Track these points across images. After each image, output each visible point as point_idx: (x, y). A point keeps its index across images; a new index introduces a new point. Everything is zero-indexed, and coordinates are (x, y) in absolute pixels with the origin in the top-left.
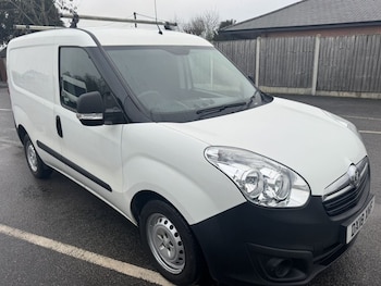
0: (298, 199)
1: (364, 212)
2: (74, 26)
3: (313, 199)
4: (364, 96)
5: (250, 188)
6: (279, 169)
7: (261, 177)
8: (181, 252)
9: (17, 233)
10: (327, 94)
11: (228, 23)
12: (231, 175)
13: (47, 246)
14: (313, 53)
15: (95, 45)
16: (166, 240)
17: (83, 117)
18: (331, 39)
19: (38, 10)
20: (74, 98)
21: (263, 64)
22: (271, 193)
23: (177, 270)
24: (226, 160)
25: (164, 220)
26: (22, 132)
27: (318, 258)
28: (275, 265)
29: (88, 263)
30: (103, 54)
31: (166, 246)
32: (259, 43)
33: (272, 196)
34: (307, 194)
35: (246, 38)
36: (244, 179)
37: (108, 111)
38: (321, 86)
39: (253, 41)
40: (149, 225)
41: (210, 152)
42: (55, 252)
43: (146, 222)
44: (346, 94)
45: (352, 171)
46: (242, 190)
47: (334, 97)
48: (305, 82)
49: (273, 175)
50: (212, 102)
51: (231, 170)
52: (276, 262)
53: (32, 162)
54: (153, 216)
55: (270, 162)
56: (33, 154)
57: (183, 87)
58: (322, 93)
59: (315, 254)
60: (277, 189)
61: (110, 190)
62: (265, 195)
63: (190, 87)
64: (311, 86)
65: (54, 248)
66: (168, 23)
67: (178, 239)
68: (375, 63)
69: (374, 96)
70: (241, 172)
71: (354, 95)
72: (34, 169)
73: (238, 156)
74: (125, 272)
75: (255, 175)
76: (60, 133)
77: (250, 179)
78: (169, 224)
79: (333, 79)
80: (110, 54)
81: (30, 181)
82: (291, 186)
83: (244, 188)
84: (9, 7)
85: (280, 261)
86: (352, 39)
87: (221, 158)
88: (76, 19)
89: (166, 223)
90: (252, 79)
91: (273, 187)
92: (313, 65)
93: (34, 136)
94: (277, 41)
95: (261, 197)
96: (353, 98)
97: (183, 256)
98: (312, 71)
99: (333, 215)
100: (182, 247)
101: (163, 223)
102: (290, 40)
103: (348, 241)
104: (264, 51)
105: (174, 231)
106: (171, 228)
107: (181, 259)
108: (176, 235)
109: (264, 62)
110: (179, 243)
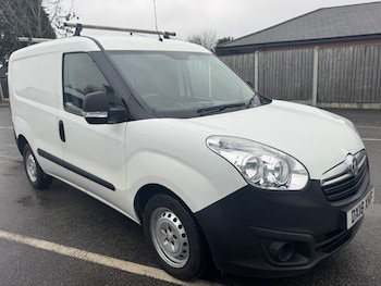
0: (298, 183)
1: (364, 200)
2: (77, 34)
3: (312, 183)
4: (366, 106)
5: (251, 173)
6: (278, 156)
7: (261, 163)
8: (185, 244)
9: (18, 238)
11: (225, 40)
12: (232, 161)
13: (49, 248)
14: (312, 64)
15: (99, 49)
16: (170, 234)
17: (89, 115)
18: (329, 51)
19: (34, 30)
21: (261, 77)
22: (271, 178)
23: (181, 263)
25: (167, 214)
26: (22, 142)
27: (320, 244)
28: (277, 248)
29: (91, 263)
31: (170, 240)
32: (257, 56)
33: (272, 181)
34: (306, 178)
35: (243, 53)
36: (244, 164)
37: (112, 109)
38: (322, 97)
39: (251, 55)
40: (153, 221)
43: (149, 218)
46: (243, 174)
47: (335, 109)
48: (305, 94)
49: (272, 161)
50: (212, 104)
51: (231, 156)
52: (278, 246)
53: (32, 173)
54: (160, 209)
56: (33, 163)
58: (323, 105)
59: (317, 239)
60: (277, 175)
61: (113, 189)
62: (265, 180)
63: (189, 95)
64: (311, 98)
66: (167, 33)
67: (182, 231)
68: (375, 71)
69: (376, 106)
70: (242, 157)
71: (355, 106)
72: (33, 179)
74: (129, 270)
75: (255, 161)
76: (63, 137)
77: (252, 165)
78: (173, 216)
79: (333, 90)
81: (28, 191)
82: (290, 171)
83: (245, 172)
84: (6, 27)
85: (282, 244)
86: (350, 50)
87: (223, 146)
88: (79, 28)
89: (170, 216)
90: (251, 84)
91: (273, 172)
92: (312, 77)
93: (35, 145)
94: (277, 54)
95: (262, 181)
96: (354, 109)
97: (187, 248)
98: (312, 83)
99: (332, 201)
100: (186, 239)
101: (166, 216)
102: (289, 53)
103: (349, 228)
104: (263, 65)
105: (178, 223)
106: (175, 220)
107: (185, 251)
108: (180, 227)
109: (263, 75)
110: (183, 236)
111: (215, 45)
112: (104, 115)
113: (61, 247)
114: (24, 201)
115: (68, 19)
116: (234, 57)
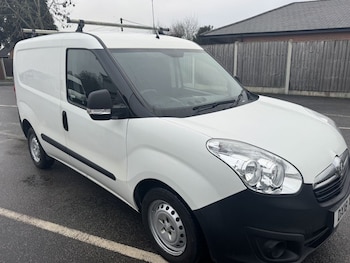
0: (291, 187)
1: (348, 199)
2: (80, 30)
3: (306, 187)
4: (332, 95)
5: (249, 176)
6: (274, 160)
7: (259, 167)
8: (182, 236)
9: (25, 219)
10: (299, 93)
11: (206, 29)
12: (232, 165)
13: (54, 230)
14: (286, 56)
15: (102, 48)
16: (168, 225)
17: (93, 112)
18: (302, 44)
19: (34, 15)
20: (79, 95)
22: (268, 181)
23: (178, 252)
24: (226, 152)
25: (165, 206)
26: (26, 126)
27: (308, 241)
28: (271, 247)
29: (94, 246)
30: (109, 56)
31: (167, 230)
32: (237, 47)
33: (268, 184)
34: (300, 182)
35: (224, 42)
36: (244, 168)
37: (115, 107)
38: (294, 86)
39: (232, 45)
40: (151, 210)
41: (211, 144)
42: (62, 236)
43: (148, 208)
44: (316, 94)
45: (337, 162)
46: (243, 178)
47: (305, 96)
48: (279, 82)
49: (269, 166)
50: (205, 100)
51: (232, 160)
52: (272, 244)
53: (35, 154)
54: (155, 202)
55: (266, 153)
56: (37, 146)
57: (174, 86)
58: (294, 92)
59: (307, 237)
61: (114, 178)
62: (262, 183)
63: (180, 86)
64: (284, 86)
65: (61, 232)
66: (161, 28)
67: (180, 223)
68: (342, 64)
69: (341, 95)
70: (241, 162)
71: (323, 94)
72: (37, 160)
73: (237, 148)
75: (253, 165)
76: (66, 126)
77: (249, 169)
78: (171, 209)
79: (304, 80)
80: (115, 56)
81: (32, 171)
82: (284, 175)
83: (244, 176)
84: (8, 12)
85: (275, 243)
86: (321, 44)
87: (222, 149)
88: (81, 24)
89: (167, 208)
91: (270, 176)
92: (286, 67)
93: (39, 130)
94: (253, 45)
95: (258, 185)
96: (322, 97)
97: (184, 239)
98: (285, 72)
99: (322, 202)
100: (183, 231)
101: (164, 208)
102: (265, 44)
103: (335, 226)
104: (241, 54)
105: (176, 216)
106: (173, 213)
107: (181, 242)
108: (177, 220)
109: (241, 64)
110: (181, 228)
111: (196, 33)
112: (108, 112)
113: (65, 229)
114: (29, 181)
115: (64, 6)
116: (216, 47)
